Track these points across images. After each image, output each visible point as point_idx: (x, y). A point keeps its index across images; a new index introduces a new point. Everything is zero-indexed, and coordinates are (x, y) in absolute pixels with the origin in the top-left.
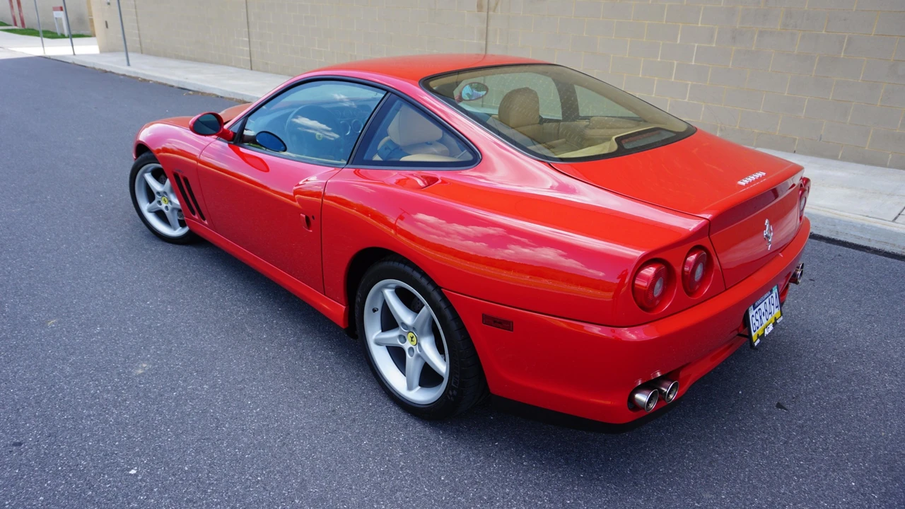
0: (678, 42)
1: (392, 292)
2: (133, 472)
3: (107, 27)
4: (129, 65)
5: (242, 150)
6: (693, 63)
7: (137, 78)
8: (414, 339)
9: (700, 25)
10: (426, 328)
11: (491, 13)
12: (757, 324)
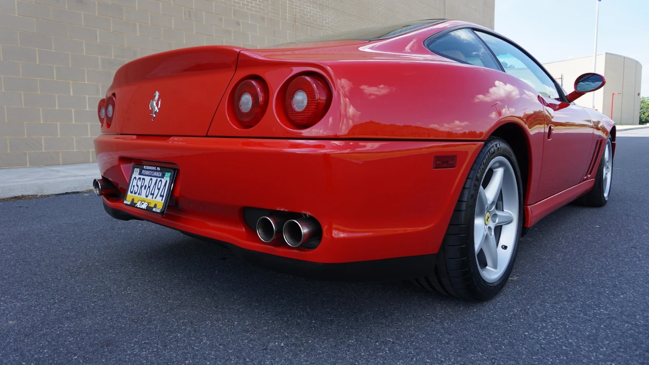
12: (136, 188)
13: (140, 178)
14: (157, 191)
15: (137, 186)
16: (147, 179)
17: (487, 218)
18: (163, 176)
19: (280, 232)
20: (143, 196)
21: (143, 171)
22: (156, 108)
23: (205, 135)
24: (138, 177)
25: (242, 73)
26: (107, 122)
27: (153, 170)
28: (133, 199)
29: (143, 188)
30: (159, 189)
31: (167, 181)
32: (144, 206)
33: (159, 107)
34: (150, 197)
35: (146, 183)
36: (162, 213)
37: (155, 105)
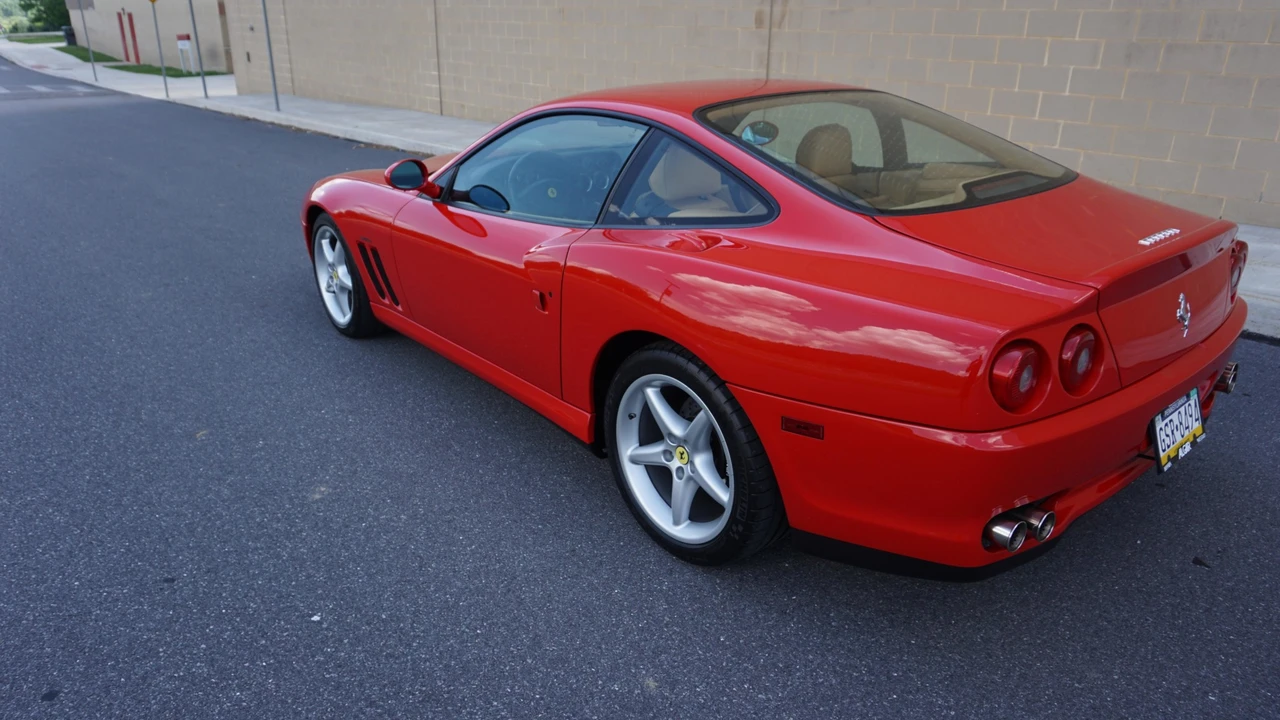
0: (1046, 64)
1: (656, 392)
2: (316, 618)
3: (249, 60)
4: (278, 109)
5: (450, 208)
6: (1067, 93)
7: (291, 127)
8: (685, 455)
9: (1077, 39)
10: (702, 441)
11: (775, 30)
12: (1167, 441)
13: (1166, 425)
14: (1190, 419)
15: (1167, 436)
16: (1174, 416)
18: (1188, 398)
20: (1178, 440)
21: (1165, 413)
24: (1163, 425)
28: (1169, 457)
29: (1175, 431)
30: (1191, 415)
31: (1194, 401)
32: (1187, 449)
35: (1176, 422)
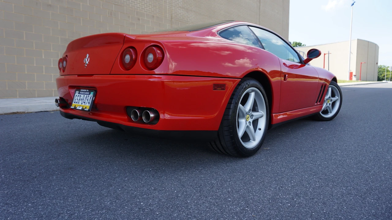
12: (77, 100)
13: (79, 96)
14: (87, 101)
15: (77, 99)
16: (82, 96)
17: (247, 118)
18: (90, 94)
19: (141, 117)
20: (80, 104)
21: (80, 92)
22: (87, 61)
23: (109, 74)
24: (78, 95)
25: (126, 45)
26: (63, 69)
27: (85, 92)
28: (75, 106)
29: (80, 100)
30: (88, 100)
31: (91, 96)
32: (80, 108)
33: (89, 61)
34: (83, 104)
35: (82, 98)
36: (89, 111)
37: (87, 60)
